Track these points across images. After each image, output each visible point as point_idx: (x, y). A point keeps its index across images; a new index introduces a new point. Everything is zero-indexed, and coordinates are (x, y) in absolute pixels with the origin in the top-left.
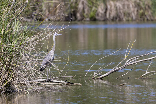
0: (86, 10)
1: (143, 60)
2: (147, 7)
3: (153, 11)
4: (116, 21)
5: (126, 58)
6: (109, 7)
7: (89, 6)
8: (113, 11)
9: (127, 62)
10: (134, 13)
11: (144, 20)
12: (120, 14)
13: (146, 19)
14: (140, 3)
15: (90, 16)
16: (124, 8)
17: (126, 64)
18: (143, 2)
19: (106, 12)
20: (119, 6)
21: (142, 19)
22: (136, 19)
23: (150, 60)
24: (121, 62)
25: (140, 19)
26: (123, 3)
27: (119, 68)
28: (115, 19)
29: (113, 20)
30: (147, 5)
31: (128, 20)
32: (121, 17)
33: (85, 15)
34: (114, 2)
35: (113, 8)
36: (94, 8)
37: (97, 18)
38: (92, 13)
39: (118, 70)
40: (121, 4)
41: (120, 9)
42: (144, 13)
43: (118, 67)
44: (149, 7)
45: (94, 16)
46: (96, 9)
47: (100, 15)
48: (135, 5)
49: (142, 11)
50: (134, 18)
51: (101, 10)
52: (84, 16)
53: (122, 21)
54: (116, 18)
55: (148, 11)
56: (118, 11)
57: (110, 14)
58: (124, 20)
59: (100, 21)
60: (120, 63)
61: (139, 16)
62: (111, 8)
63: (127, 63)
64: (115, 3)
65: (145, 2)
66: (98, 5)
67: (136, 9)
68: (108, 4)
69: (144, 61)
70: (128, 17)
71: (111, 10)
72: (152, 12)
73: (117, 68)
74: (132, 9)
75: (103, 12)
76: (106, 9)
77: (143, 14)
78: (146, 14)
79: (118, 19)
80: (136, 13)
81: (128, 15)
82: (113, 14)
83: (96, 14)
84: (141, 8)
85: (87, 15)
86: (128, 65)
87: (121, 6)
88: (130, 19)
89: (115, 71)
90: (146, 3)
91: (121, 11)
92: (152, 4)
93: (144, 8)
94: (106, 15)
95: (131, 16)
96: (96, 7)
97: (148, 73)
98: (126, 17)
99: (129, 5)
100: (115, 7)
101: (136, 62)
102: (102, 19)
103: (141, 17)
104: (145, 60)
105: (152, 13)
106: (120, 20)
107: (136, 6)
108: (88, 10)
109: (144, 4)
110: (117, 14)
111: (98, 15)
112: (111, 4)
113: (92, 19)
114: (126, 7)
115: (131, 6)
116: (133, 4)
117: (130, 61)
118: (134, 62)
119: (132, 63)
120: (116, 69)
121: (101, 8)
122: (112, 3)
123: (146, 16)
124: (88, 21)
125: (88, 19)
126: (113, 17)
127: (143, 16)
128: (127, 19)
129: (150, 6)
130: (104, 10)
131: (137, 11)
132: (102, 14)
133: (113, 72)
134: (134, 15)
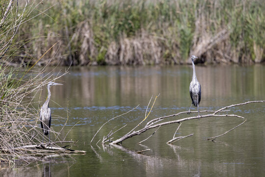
0: (92, 51)
1: (170, 122)
2: (174, 47)
3: (182, 51)
4: (132, 65)
5: (146, 118)
6: (123, 47)
7: (95, 46)
8: (128, 52)
9: (148, 123)
10: (157, 55)
11: (170, 63)
12: (137, 56)
13: (173, 62)
14: (165, 41)
15: (97, 59)
16: (143, 48)
17: (146, 127)
18: (169, 40)
19: (118, 54)
20: (137, 45)
21: (168, 63)
22: (160, 62)
23: (179, 122)
24: (140, 124)
25: (165, 62)
26: (141, 42)
27: (137, 132)
28: (131, 63)
29: (128, 64)
30: (174, 43)
31: (149, 64)
32: (139, 60)
33: (91, 57)
34: (130, 40)
35: (128, 47)
36: (102, 49)
37: (107, 61)
38: (100, 55)
39: (136, 135)
40: (140, 43)
41: (138, 49)
42: (171, 55)
43: (136, 130)
44: (177, 46)
45: (104, 58)
46: (106, 49)
47: (111, 57)
48: (158, 43)
49: (167, 52)
50: (157, 61)
51: (112, 50)
52: (89, 59)
53: (142, 65)
54: (133, 62)
55: (176, 52)
56: (136, 52)
57: (124, 56)
58: (144, 63)
59: (111, 65)
60: (138, 125)
61: (164, 59)
62: (126, 48)
63: (148, 125)
64: (132, 41)
65: (171, 39)
66: (109, 44)
67: (160, 49)
68: (121, 42)
70: (149, 60)
71: (126, 51)
72: (181, 52)
73: (134, 132)
74: (154, 50)
75: (115, 54)
76: (120, 50)
77: (168, 57)
78: (173, 55)
79: (135, 63)
80: (159, 54)
81: (149, 58)
82: (129, 56)
83: (106, 55)
84: (166, 48)
85: (93, 57)
86: (149, 129)
87: (139, 45)
88: (152, 62)
89: (132, 136)
90: (173, 41)
91: (140, 52)
92: (181, 43)
93: (170, 48)
94: (119, 58)
95: (153, 58)
96: (106, 47)
97: (176, 138)
98: (145, 60)
99: (150, 43)
100: (131, 46)
101: (159, 124)
102: (114, 63)
103: (166, 60)
104: (172, 122)
105: (181, 55)
106: (138, 64)
107: (159, 46)
108: (95, 50)
109: (170, 43)
110: (134, 57)
111: (108, 56)
112: (125, 42)
113: (101, 63)
114: (146, 47)
115: (153, 45)
116: (156, 42)
117: (152, 123)
118: (157, 125)
119: (155, 126)
121: (112, 47)
122: (127, 41)
123: (172, 58)
124: (95, 65)
125: (95, 63)
126: (129, 60)
127: (170, 59)
128: (147, 62)
129: (179, 46)
130: (117, 51)
131: (161, 52)
132: (113, 56)
133: (128, 137)
134: (157, 57)
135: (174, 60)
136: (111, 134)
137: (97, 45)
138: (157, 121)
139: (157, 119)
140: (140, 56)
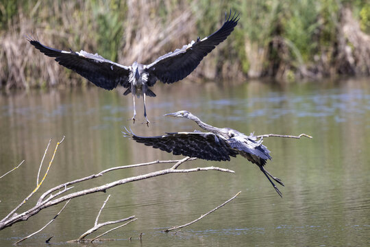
1: (86, 191)
4: (3, 90)
5: (38, 186)
9: (42, 197)
10: (53, 68)
12: (13, 71)
14: (67, 40)
16: (24, 54)
17: (39, 204)
18: (76, 37)
20: (11, 48)
21: (74, 82)
22: (60, 81)
23: (104, 190)
24: (27, 199)
25: (69, 82)
26: (20, 41)
27: (20, 215)
31: (37, 87)
32: (18, 79)
39: (20, 220)
40: (17, 44)
41: (14, 56)
44: (91, 48)
50: (53, 80)
53: (22, 88)
54: (4, 83)
56: (10, 62)
58: (27, 85)
60: (24, 201)
61: (67, 75)
63: (43, 200)
65: (79, 36)
69: (87, 193)
70: (36, 78)
73: (16, 216)
79: (8, 86)
80: (56, 66)
81: (35, 74)
86: (45, 207)
87: (16, 48)
88: (42, 82)
89: (11, 224)
90: (83, 39)
91: (18, 62)
92: (100, 42)
95: (44, 74)
97: (100, 225)
98: (29, 79)
101: (66, 197)
103: (71, 78)
104: (91, 190)
106: (16, 88)
109: (78, 42)
110: (6, 72)
117: (52, 196)
118: (61, 199)
119: (57, 201)
120: (13, 218)
128: (34, 82)
133: (5, 226)
134: (52, 73)
138: (60, 193)
139: (60, 186)
140: (18, 71)
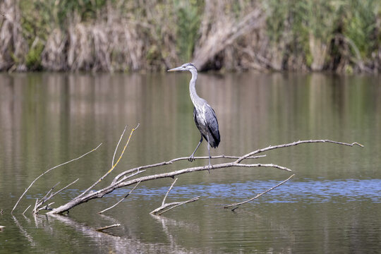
0: (18, 45)
1: (156, 176)
2: (166, 39)
3: (181, 48)
4: (90, 72)
5: (113, 167)
6: (74, 38)
7: (24, 36)
8: (82, 47)
9: (117, 178)
10: (136, 54)
11: (159, 70)
12: (100, 56)
13: (164, 67)
14: (149, 29)
15: (27, 60)
16: (110, 41)
17: (113, 184)
18: (158, 28)
19: (65, 51)
20: (99, 35)
21: (155, 68)
22: (141, 67)
23: (173, 177)
24: (102, 178)
25: (149, 67)
26: (107, 29)
27: (96, 193)
28: (87, 68)
29: (82, 70)
30: (166, 33)
31: (121, 71)
32: (103, 64)
33: (15, 56)
34: (86, 26)
35: (83, 40)
36: (37, 41)
37: (44, 63)
38: (32, 53)
39: (95, 197)
40: (104, 31)
41: (101, 42)
42: (160, 54)
44: (171, 38)
45: (39, 59)
46: (43, 43)
47: (52, 57)
48: (138, 33)
49: (153, 49)
50: (135, 66)
51: (54, 45)
52: (12, 60)
53: (107, 72)
54: (91, 66)
55: (170, 50)
56: (97, 48)
57: (76, 56)
58: (111, 69)
59: (52, 71)
60: (100, 180)
61: (148, 62)
62: (79, 40)
63: (117, 181)
64: (90, 28)
65: (161, 27)
66: (48, 34)
67: (140, 44)
68: (71, 30)
69: (157, 178)
70: (120, 63)
71: (78, 46)
72: (178, 50)
73: (92, 194)
74: (130, 45)
75: (59, 50)
76: (67, 44)
77: (156, 57)
78: (164, 55)
79: (95, 69)
80: (139, 53)
81: (120, 59)
82: (84, 55)
83: (43, 54)
84: (152, 42)
85: (19, 56)
86: (119, 187)
87: (103, 36)
88: (125, 67)
89: (87, 200)
90: (164, 29)
91: (104, 48)
92: (179, 33)
93: (160, 43)
94: (66, 58)
95: (128, 60)
96: (42, 37)
97: (167, 205)
98: (114, 63)
99: (123, 33)
100: (88, 38)
101: (138, 180)
102: (58, 68)
103: (151, 64)
104: (161, 175)
105: (178, 54)
106: (101, 70)
107: (139, 38)
108: (22, 44)
109: (159, 32)
110: (94, 56)
111: (47, 56)
112: (78, 30)
113: (33, 67)
114: (116, 39)
115: (128, 36)
116: (134, 31)
117: (125, 178)
118: (134, 181)
119: (130, 182)
120: (90, 195)
121: (54, 39)
122: (81, 27)
123: (163, 60)
124: (23, 71)
125: (23, 67)
126: (85, 63)
127: (158, 62)
128: (118, 67)
129: (175, 38)
130: (63, 46)
131: (143, 48)
132: (56, 55)
133: (81, 202)
134: (134, 58)
135: (165, 63)
136: (49, 195)
137: (27, 34)
138: (133, 175)
139: (134, 169)
140: (104, 56)
